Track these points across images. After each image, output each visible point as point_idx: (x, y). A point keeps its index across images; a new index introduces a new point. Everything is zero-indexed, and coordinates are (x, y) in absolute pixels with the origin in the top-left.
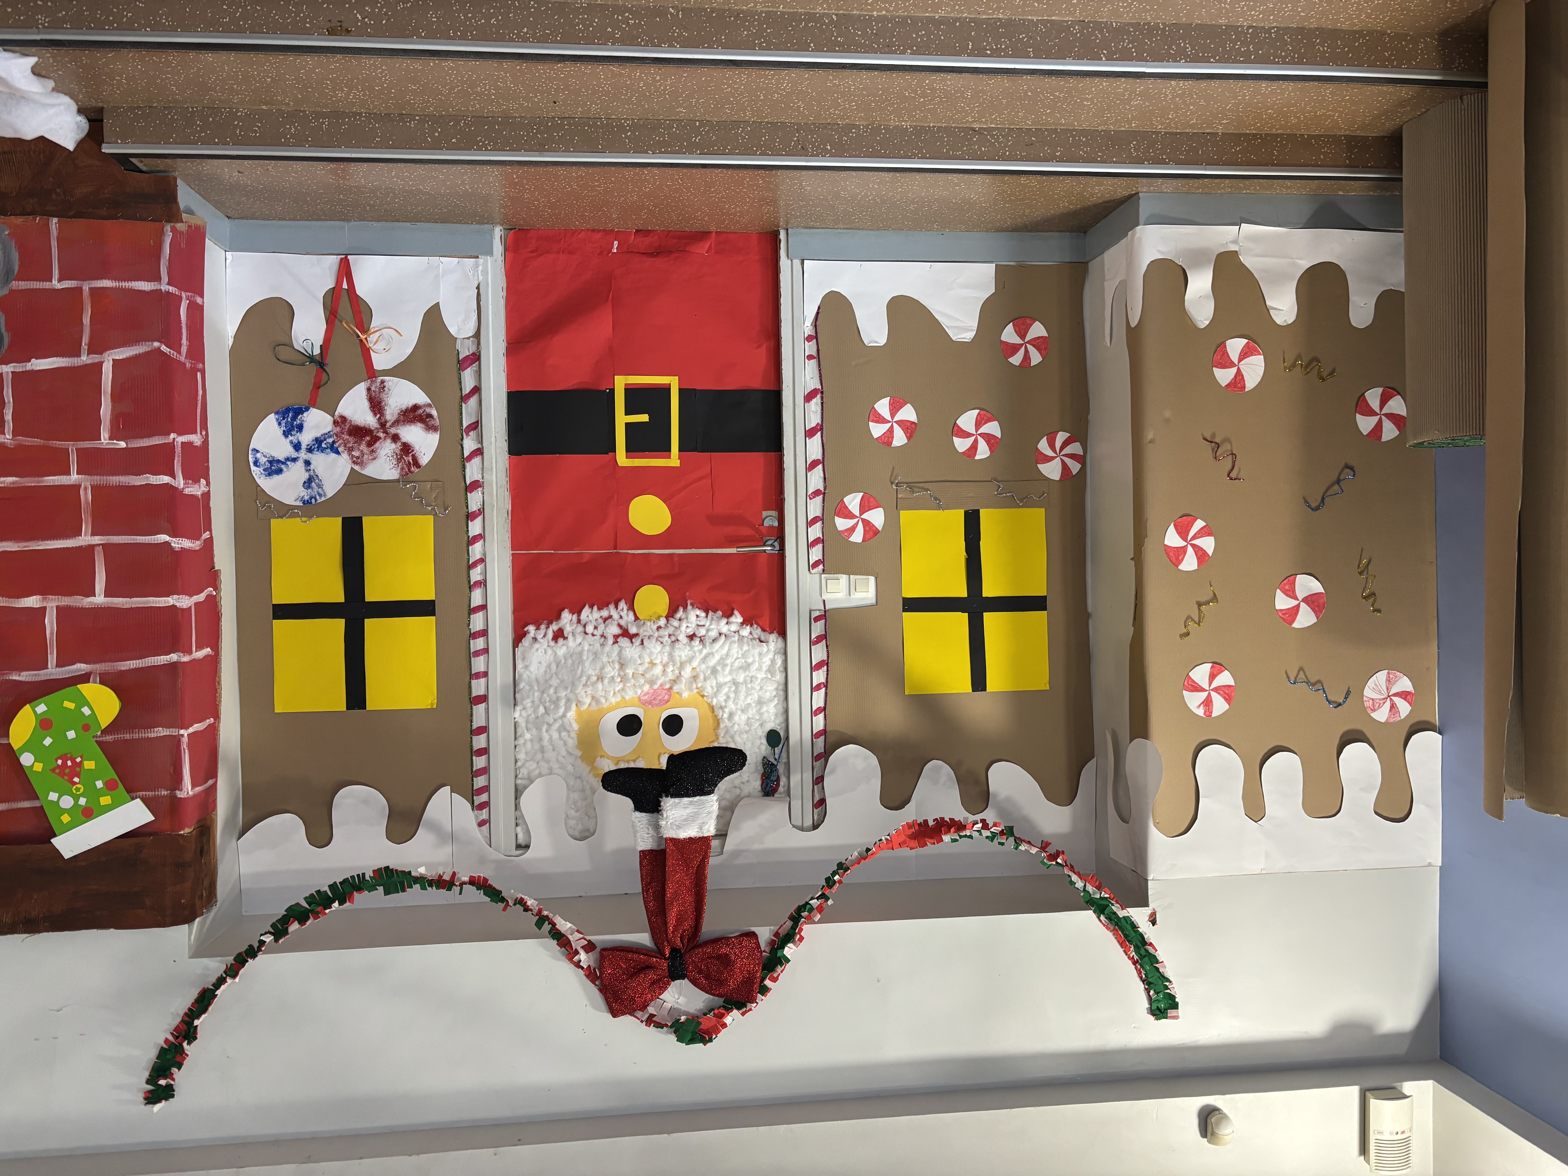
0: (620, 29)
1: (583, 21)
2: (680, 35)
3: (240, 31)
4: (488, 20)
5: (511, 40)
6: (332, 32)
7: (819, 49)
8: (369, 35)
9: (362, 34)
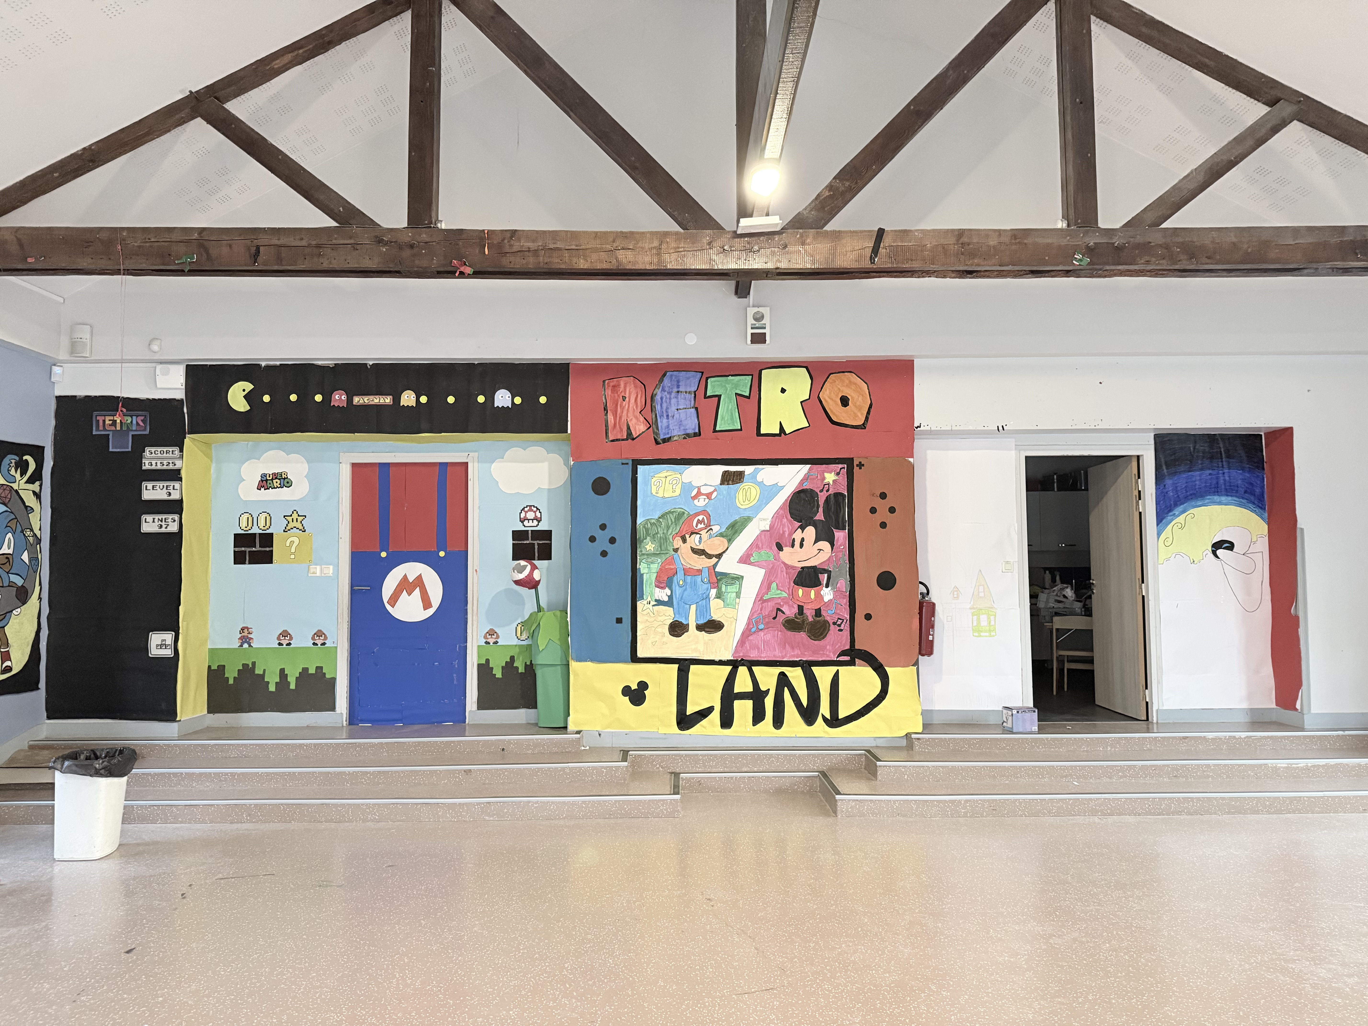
0: (368, 777)
1: (381, 780)
2: (346, 776)
3: (501, 770)
4: (415, 778)
5: (407, 771)
6: (470, 771)
7: (294, 773)
8: (457, 770)
9: (460, 771)
